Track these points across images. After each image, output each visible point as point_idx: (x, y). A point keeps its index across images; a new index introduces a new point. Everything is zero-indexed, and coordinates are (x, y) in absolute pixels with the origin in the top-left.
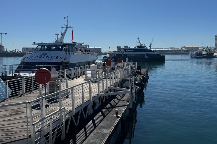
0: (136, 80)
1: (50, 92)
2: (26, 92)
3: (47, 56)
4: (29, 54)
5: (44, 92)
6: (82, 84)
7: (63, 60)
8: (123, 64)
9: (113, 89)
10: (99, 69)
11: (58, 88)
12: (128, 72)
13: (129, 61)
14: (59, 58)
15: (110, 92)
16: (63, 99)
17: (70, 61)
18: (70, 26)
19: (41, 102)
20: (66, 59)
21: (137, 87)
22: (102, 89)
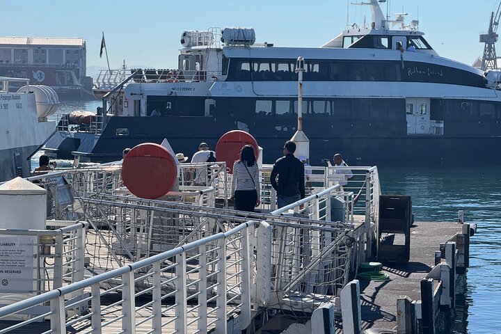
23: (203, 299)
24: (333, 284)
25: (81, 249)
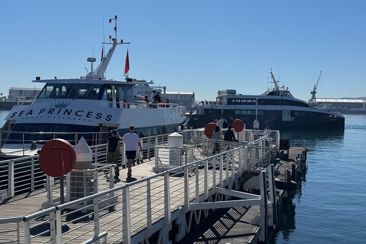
0: (277, 174)
1: (73, 196)
2: (16, 194)
3: (67, 110)
4: (25, 104)
5: (59, 195)
6: (148, 179)
7: (103, 121)
8: (246, 134)
9: (220, 194)
10: (189, 146)
11: (92, 187)
12: (257, 154)
13: (262, 127)
14: (94, 115)
15: (214, 201)
16: (101, 214)
17: (119, 124)
18: (122, 41)
19: (52, 220)
20: (110, 119)
21: (277, 190)
22: (194, 194)
23: (228, 168)
24: (265, 164)
25: (193, 153)
